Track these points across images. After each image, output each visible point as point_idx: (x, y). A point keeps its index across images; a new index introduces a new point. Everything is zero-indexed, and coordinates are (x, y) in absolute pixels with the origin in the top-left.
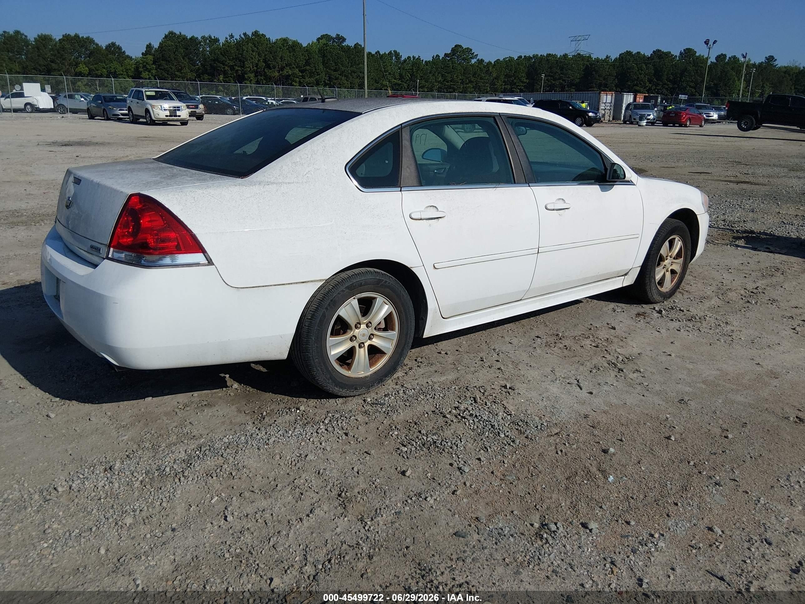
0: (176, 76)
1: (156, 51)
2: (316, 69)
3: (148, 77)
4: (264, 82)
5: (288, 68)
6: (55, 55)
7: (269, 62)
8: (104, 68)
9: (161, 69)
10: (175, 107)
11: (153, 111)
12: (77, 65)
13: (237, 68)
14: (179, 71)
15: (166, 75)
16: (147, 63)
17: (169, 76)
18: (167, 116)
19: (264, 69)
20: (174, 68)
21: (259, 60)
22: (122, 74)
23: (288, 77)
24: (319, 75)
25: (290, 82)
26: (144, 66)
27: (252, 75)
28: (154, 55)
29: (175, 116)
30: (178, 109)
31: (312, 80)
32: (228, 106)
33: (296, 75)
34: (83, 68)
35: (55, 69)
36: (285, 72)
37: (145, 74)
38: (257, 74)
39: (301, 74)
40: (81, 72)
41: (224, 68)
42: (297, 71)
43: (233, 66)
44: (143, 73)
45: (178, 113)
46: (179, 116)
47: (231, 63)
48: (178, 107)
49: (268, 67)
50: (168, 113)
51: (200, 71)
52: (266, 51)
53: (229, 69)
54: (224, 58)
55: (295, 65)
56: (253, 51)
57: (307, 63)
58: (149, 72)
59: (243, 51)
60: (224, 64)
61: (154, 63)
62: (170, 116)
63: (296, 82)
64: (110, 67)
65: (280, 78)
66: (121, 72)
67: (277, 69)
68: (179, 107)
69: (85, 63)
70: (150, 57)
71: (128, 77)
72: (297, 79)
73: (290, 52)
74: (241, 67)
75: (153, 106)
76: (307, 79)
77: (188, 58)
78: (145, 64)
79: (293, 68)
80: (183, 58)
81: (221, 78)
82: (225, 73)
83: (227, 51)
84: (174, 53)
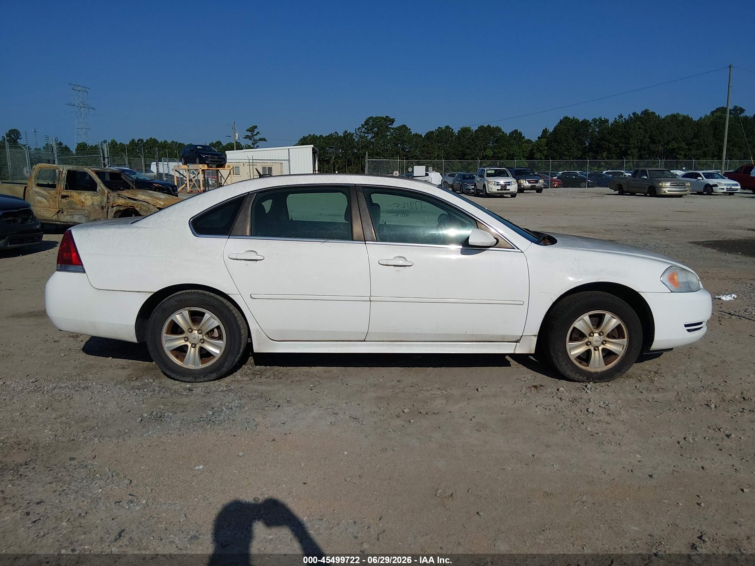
0: (564, 155)
1: (551, 134)
2: (704, 142)
3: (539, 157)
4: (647, 156)
5: (674, 142)
6: (470, 143)
7: (655, 138)
8: (505, 151)
9: (551, 150)
10: (506, 183)
11: (488, 186)
12: (485, 149)
13: (621, 145)
14: (568, 150)
15: (555, 154)
16: (540, 145)
17: (558, 155)
18: (498, 190)
19: (649, 145)
20: (563, 148)
21: (645, 136)
22: (519, 156)
23: (673, 150)
24: (708, 147)
25: (675, 154)
26: (538, 148)
27: (635, 151)
28: (548, 138)
29: (505, 190)
30: (509, 184)
31: (699, 152)
32: (584, 180)
33: (682, 148)
34: (489, 152)
35: (468, 154)
36: (670, 146)
37: (538, 155)
38: (640, 149)
39: (687, 147)
40: (487, 155)
41: (608, 146)
42: (683, 145)
43: (618, 143)
44: (536, 154)
45: (508, 187)
46: (509, 190)
47: (616, 141)
48: (508, 183)
49: (653, 142)
50: (499, 188)
51: (587, 149)
52: (654, 127)
53: (613, 146)
54: (610, 137)
55: (681, 138)
56: (639, 128)
57: (696, 136)
58: (541, 152)
59: (630, 128)
60: (609, 142)
61: (547, 145)
62: (501, 190)
63: (681, 155)
64: (510, 150)
65: (664, 152)
66: (518, 154)
67: (662, 143)
68: (510, 183)
69: (491, 148)
70: (544, 140)
71: (523, 157)
72: (683, 153)
73: (678, 127)
74: (625, 143)
75: (488, 182)
76: (693, 152)
77: (578, 139)
78: (539, 146)
79: (680, 141)
80: (573, 139)
81: (605, 154)
82: (609, 150)
83: (614, 130)
84: (566, 135)
